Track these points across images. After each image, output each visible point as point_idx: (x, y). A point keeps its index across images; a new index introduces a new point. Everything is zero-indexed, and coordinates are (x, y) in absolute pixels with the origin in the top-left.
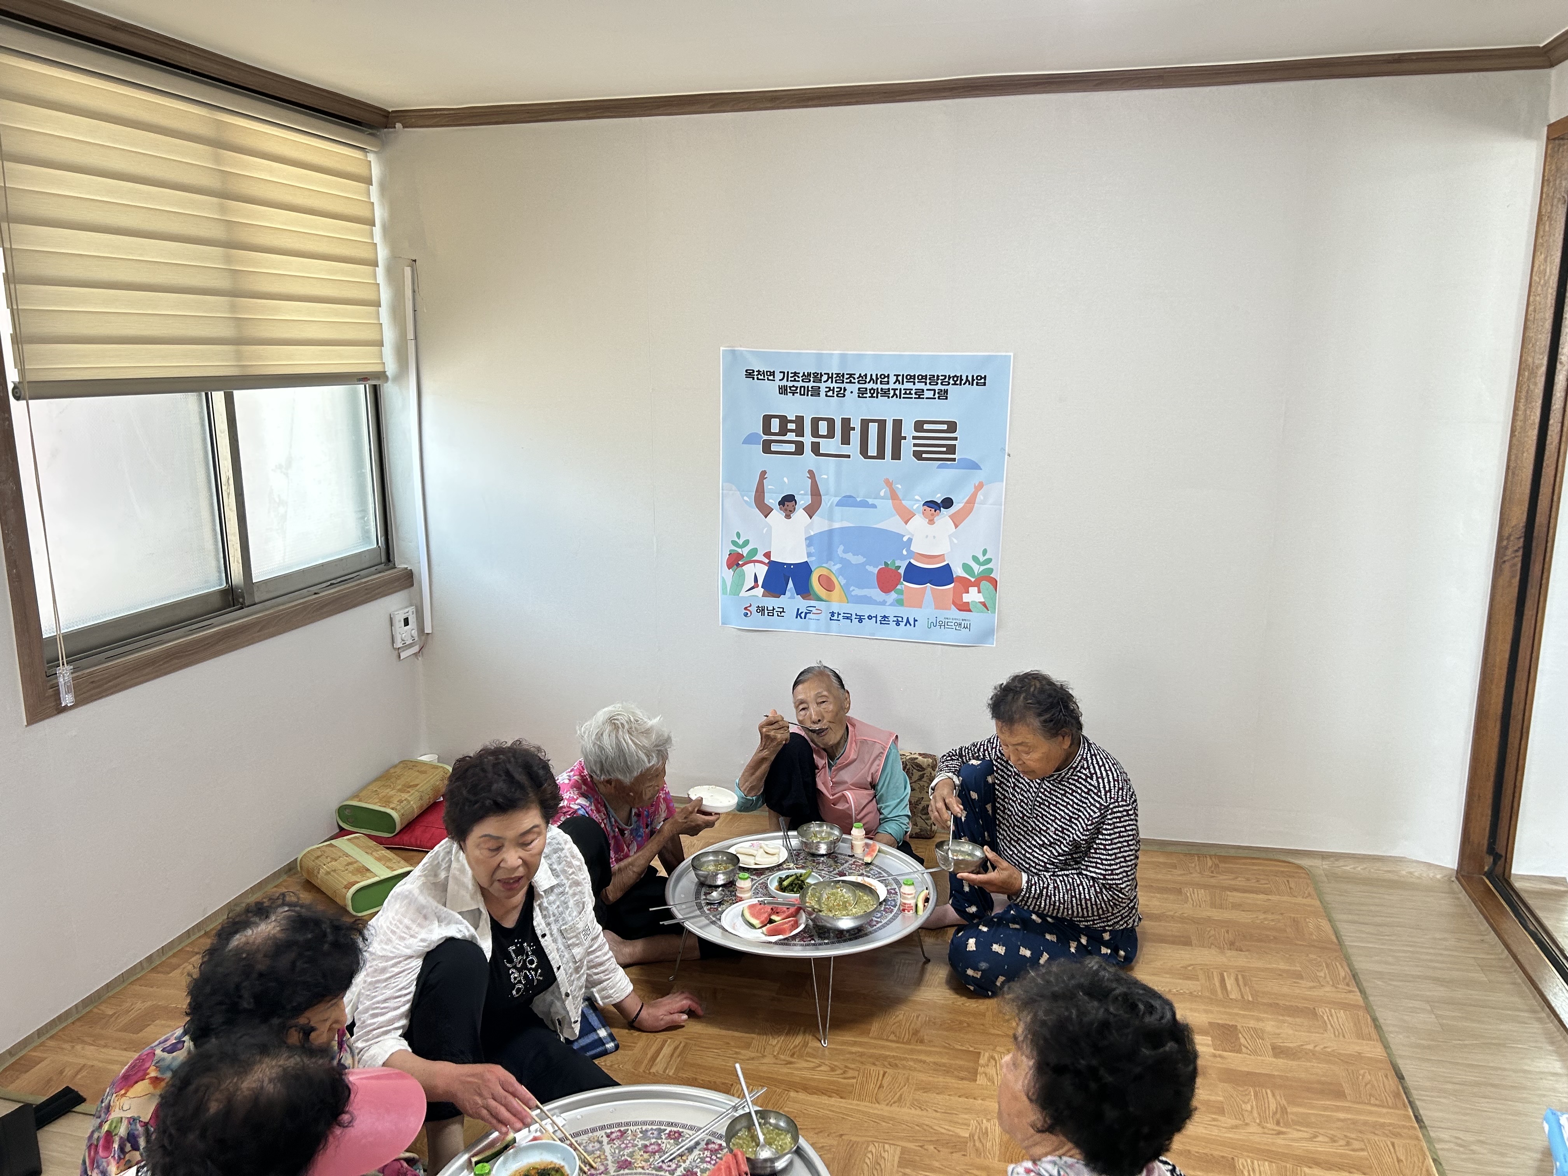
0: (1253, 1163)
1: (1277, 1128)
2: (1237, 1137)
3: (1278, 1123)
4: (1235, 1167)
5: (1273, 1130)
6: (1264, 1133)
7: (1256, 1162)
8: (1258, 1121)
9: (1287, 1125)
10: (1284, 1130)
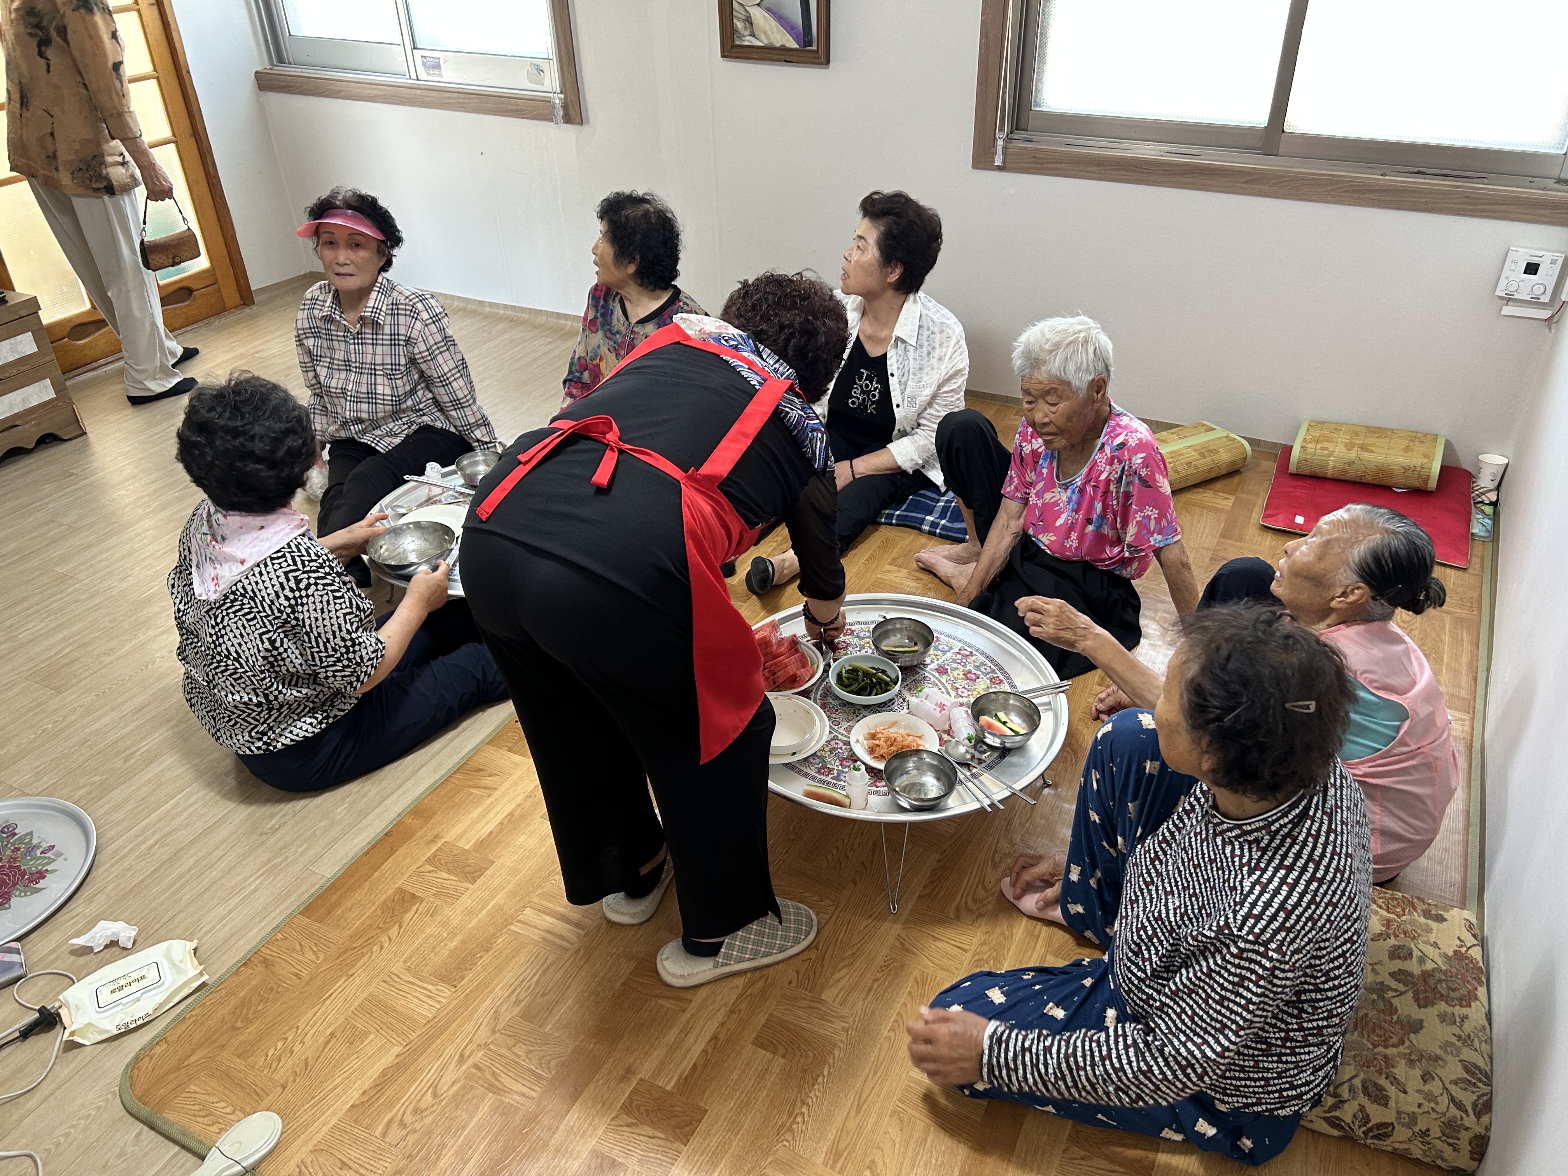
0: (439, 1002)
1: (470, 1062)
2: (482, 1009)
3: (476, 1066)
4: (443, 981)
5: (471, 1055)
6: (470, 1042)
7: (438, 1006)
8: (492, 1047)
9: (469, 1077)
10: (464, 1067)
